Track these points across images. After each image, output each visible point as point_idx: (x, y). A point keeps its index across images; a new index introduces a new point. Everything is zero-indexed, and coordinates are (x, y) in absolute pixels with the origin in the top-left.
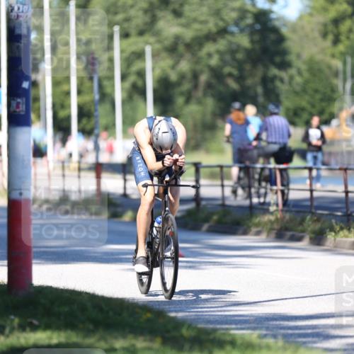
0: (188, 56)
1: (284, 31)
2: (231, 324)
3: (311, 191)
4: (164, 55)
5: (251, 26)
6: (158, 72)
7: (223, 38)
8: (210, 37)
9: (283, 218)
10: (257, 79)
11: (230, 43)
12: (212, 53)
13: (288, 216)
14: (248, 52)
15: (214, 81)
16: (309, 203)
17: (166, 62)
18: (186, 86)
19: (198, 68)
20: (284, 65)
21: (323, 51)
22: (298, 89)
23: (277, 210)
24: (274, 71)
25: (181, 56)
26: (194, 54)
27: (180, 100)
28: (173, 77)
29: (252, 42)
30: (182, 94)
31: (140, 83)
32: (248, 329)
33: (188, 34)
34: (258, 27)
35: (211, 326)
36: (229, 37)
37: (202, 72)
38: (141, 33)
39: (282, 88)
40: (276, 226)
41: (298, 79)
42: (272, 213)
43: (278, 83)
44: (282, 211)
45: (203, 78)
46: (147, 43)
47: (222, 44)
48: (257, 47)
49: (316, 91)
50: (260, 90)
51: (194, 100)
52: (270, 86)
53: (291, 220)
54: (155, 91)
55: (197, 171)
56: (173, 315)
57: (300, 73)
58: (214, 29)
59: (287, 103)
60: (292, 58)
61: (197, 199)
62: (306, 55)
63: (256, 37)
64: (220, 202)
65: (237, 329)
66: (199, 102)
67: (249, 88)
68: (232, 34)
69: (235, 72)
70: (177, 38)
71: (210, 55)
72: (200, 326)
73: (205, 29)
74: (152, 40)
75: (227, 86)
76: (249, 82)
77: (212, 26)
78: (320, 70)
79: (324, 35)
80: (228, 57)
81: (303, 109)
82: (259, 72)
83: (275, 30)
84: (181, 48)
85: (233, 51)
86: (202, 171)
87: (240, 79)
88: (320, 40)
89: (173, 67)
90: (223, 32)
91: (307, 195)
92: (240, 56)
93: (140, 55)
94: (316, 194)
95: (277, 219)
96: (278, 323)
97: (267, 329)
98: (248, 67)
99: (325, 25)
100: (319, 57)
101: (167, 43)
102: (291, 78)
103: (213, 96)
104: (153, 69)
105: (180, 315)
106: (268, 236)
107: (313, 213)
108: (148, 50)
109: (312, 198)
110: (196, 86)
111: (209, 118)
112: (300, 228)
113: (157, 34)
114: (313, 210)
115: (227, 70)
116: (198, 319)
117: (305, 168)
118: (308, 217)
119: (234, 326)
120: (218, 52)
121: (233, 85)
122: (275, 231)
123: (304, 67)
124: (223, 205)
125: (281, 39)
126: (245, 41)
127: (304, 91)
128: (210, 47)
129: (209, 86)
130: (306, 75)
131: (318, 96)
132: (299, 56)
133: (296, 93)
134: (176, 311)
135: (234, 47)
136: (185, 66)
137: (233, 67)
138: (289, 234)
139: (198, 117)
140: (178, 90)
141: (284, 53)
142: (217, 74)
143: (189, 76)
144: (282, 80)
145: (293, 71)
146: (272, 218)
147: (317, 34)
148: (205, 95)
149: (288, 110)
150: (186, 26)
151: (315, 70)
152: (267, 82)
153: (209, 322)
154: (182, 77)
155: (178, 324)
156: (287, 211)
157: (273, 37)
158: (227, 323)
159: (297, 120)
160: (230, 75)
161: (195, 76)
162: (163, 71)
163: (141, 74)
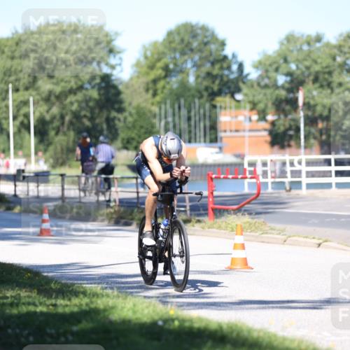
0: (57, 104)
1: (121, 87)
2: (83, 280)
3: (138, 193)
4: (41, 103)
5: (99, 84)
6: (38, 114)
7: (81, 92)
8: (72, 91)
9: (119, 211)
10: (103, 119)
11: (85, 95)
12: (73, 102)
13: (122, 209)
14: (97, 102)
15: (74, 120)
16: (136, 201)
17: (43, 108)
18: (56, 124)
19: (64, 112)
20: (121, 110)
21: (146, 100)
22: (130, 125)
23: (115, 206)
24: (114, 114)
25: (53, 104)
26: (61, 103)
27: (52, 133)
28: (48, 117)
29: (99, 94)
30: (53, 129)
31: (26, 121)
32: (95, 283)
33: (58, 89)
34: (103, 85)
35: (71, 282)
36: (84, 91)
37: (67, 114)
38: (27, 89)
39: (119, 125)
40: (114, 216)
41: (130, 119)
42: (112, 207)
43: (117, 122)
44: (119, 206)
45: (67, 118)
46: (31, 95)
47: (80, 96)
48: (103, 98)
49: (142, 127)
50: (105, 126)
51: (61, 133)
52: (112, 124)
53: (125, 212)
54: (35, 127)
55: (63, 180)
56: (45, 274)
57: (131, 114)
58: (75, 87)
59: (123, 135)
60: (126, 105)
61: (63, 198)
62: (135, 103)
63: (102, 92)
64: (78, 200)
65: (88, 284)
66: (65, 134)
67: (97, 125)
68: (87, 89)
69: (88, 114)
70: (50, 93)
71: (72, 103)
72: (63, 282)
73: (68, 86)
74: (34, 93)
75: (83, 124)
76: (97, 121)
77: (73, 84)
78: (144, 114)
79: (147, 90)
80: (84, 105)
81: (133, 139)
82: (105, 114)
83: (115, 87)
84: (53, 98)
85: (87, 100)
86: (66, 179)
87: (92, 119)
88: (144, 93)
89: (48, 112)
90: (81, 88)
91: (135, 195)
92: (91, 104)
93: (26, 103)
94: (140, 195)
95: (115, 211)
96: (115, 279)
97: (107, 283)
98: (97, 111)
99: (148, 84)
100: (143, 105)
101: (44, 95)
102: (125, 118)
103: (74, 130)
104: (34, 113)
105: (50, 274)
106: (109, 222)
107: (139, 208)
108: (31, 99)
109: (138, 198)
110: (63, 124)
111: (71, 144)
112: (130, 217)
113: (37, 89)
114: (139, 206)
115: (83, 113)
116: (62, 277)
117: (134, 178)
118: (136, 210)
119: (85, 282)
120: (77, 101)
121: (87, 123)
122: (113, 220)
123: (133, 111)
124: (80, 202)
125: (119, 93)
126: (95, 94)
127: (134, 127)
128: (71, 98)
129: (71, 123)
130: (135, 116)
131: (143, 131)
132: (130, 104)
133: (129, 128)
134: (48, 272)
135: (88, 98)
136: (55, 110)
137: (87, 111)
138: (123, 221)
139: (64, 143)
140: (50, 126)
141: (121, 102)
142: (76, 116)
143: (58, 117)
144: (119, 120)
145: (126, 114)
146: (112, 210)
147: (142, 90)
148: (68, 129)
149: (123, 139)
150: (57, 84)
151: (141, 113)
152: (109, 121)
153: (70, 279)
154: (53, 118)
155: (49, 280)
156: (122, 206)
157: (113, 91)
158: (81, 280)
159: (129, 146)
160: (85, 116)
161: (62, 117)
162: (41, 114)
163: (27, 116)
